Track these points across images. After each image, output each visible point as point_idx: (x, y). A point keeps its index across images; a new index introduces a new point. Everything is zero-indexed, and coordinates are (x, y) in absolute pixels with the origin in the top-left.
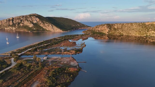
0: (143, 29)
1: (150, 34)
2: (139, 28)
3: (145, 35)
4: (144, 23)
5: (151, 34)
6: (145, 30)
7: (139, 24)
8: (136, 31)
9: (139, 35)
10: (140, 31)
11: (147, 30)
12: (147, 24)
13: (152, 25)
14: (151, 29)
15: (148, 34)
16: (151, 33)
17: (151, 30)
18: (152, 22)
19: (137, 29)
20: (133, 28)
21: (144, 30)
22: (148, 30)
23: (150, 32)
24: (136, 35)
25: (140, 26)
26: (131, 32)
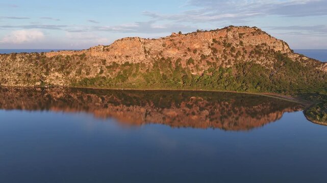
0: (37, 69)
1: (51, 80)
2: (27, 66)
3: (39, 83)
4: (42, 53)
5: (53, 80)
6: (42, 70)
7: (30, 56)
8: (19, 75)
9: (24, 83)
10: (31, 73)
11: (45, 70)
12: (49, 55)
13: (57, 59)
14: (55, 67)
15: (48, 81)
16: (53, 78)
17: (54, 70)
18: (59, 51)
19: (22, 69)
20: (14, 66)
21: (39, 71)
22: (48, 70)
23: (52, 74)
24: (18, 85)
25: (31, 61)
26: (9, 77)
